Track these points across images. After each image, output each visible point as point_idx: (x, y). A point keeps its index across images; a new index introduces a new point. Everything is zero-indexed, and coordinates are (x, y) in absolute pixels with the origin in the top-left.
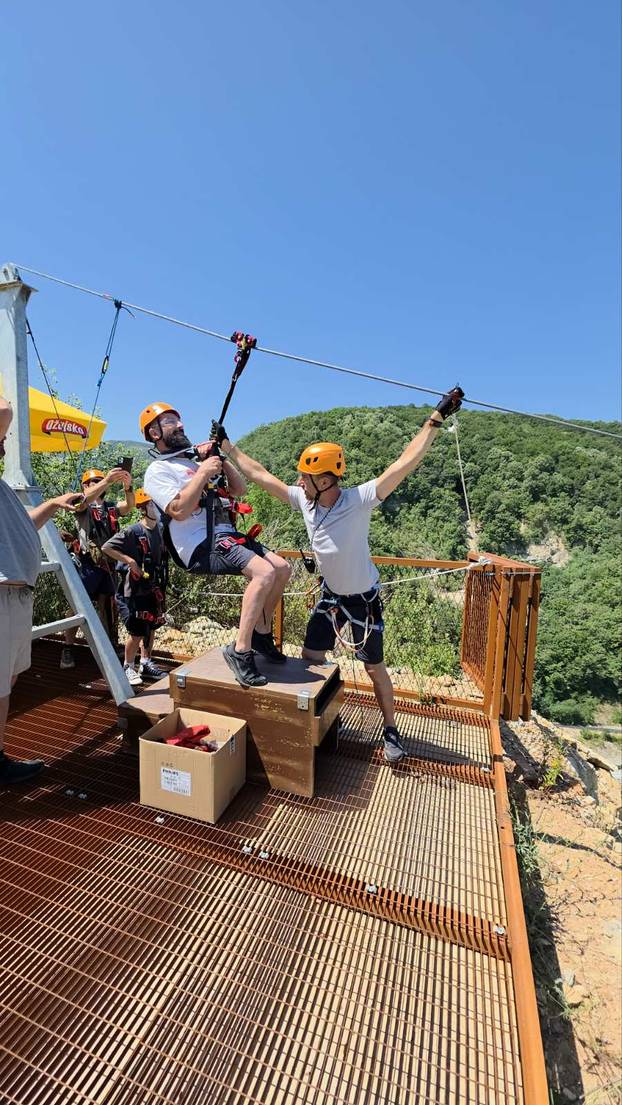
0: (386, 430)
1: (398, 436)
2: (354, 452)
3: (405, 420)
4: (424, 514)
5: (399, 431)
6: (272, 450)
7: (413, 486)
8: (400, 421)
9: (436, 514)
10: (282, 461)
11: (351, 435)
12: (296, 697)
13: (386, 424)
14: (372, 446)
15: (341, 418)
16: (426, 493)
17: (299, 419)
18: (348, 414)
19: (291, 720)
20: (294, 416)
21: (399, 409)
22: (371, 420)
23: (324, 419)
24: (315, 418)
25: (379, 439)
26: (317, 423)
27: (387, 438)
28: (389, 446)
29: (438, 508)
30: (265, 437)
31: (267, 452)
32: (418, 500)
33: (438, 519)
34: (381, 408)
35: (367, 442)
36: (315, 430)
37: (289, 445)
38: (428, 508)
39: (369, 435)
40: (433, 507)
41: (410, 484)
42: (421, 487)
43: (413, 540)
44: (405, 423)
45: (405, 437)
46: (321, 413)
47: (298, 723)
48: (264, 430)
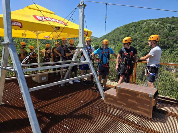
0: (158, 26)
1: (162, 28)
2: (146, 33)
3: (165, 22)
4: (171, 53)
5: (163, 26)
6: (120, 34)
7: (167, 44)
8: (163, 23)
9: (175, 52)
10: (123, 37)
11: (145, 28)
12: (149, 94)
13: (158, 24)
14: (152, 31)
15: (142, 23)
16: (172, 46)
17: (129, 25)
18: (145, 22)
19: (147, 99)
20: (127, 24)
21: (163, 19)
22: (153, 23)
23: (136, 24)
24: (134, 24)
25: (155, 29)
26: (134, 26)
27: (158, 29)
28: (159, 31)
29: (176, 51)
30: (118, 31)
31: (119, 35)
32: (168, 48)
33: (176, 54)
34: (156, 19)
35: (151, 30)
36: (133, 28)
37: (125, 33)
38: (172, 50)
39: (152, 28)
40: (174, 50)
41: (166, 43)
42: (170, 44)
43: (166, 61)
44: (165, 23)
45: (165, 28)
46: (135, 22)
47: (149, 100)
48: (118, 29)
